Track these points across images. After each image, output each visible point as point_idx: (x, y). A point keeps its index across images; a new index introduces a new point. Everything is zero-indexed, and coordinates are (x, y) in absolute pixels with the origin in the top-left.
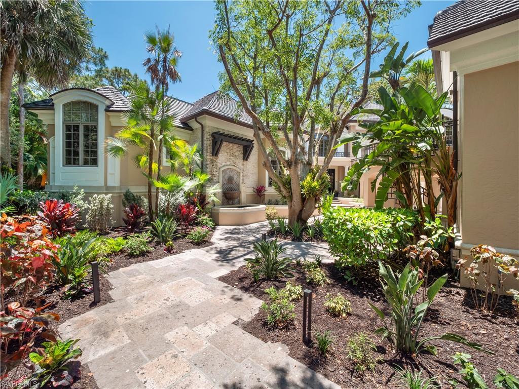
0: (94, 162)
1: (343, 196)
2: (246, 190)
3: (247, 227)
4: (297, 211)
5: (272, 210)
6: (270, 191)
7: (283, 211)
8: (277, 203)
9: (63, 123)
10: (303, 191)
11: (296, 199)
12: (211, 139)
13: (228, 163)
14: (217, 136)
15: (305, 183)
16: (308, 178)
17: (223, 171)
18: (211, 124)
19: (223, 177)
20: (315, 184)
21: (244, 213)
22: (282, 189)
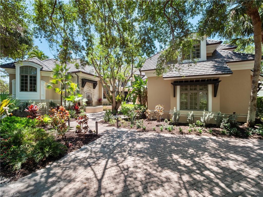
0: (35, 90)
1: (130, 102)
2: (95, 100)
3: (97, 113)
4: (115, 107)
5: (105, 107)
6: (104, 100)
7: (110, 107)
8: (107, 105)
9: (20, 74)
10: (116, 100)
11: (114, 103)
12: (81, 81)
13: (88, 90)
14: (84, 80)
15: (117, 98)
16: (118, 96)
17: (86, 93)
18: (81, 76)
19: (86, 95)
20: (120, 98)
21: (96, 108)
22: (110, 100)
